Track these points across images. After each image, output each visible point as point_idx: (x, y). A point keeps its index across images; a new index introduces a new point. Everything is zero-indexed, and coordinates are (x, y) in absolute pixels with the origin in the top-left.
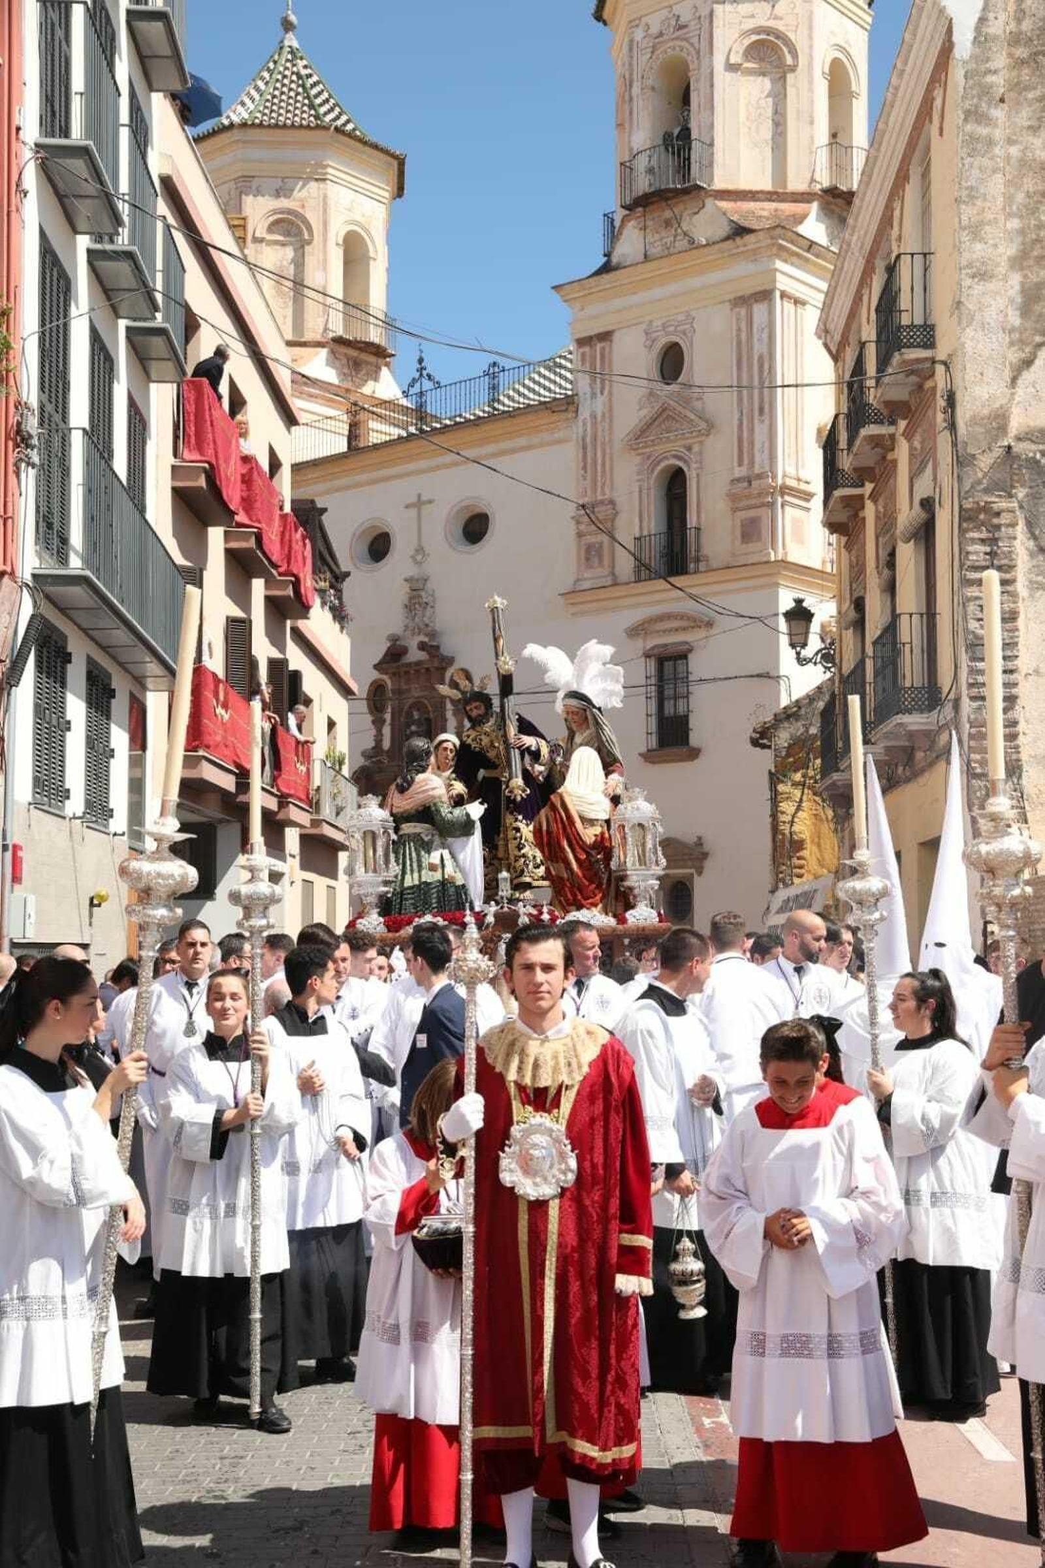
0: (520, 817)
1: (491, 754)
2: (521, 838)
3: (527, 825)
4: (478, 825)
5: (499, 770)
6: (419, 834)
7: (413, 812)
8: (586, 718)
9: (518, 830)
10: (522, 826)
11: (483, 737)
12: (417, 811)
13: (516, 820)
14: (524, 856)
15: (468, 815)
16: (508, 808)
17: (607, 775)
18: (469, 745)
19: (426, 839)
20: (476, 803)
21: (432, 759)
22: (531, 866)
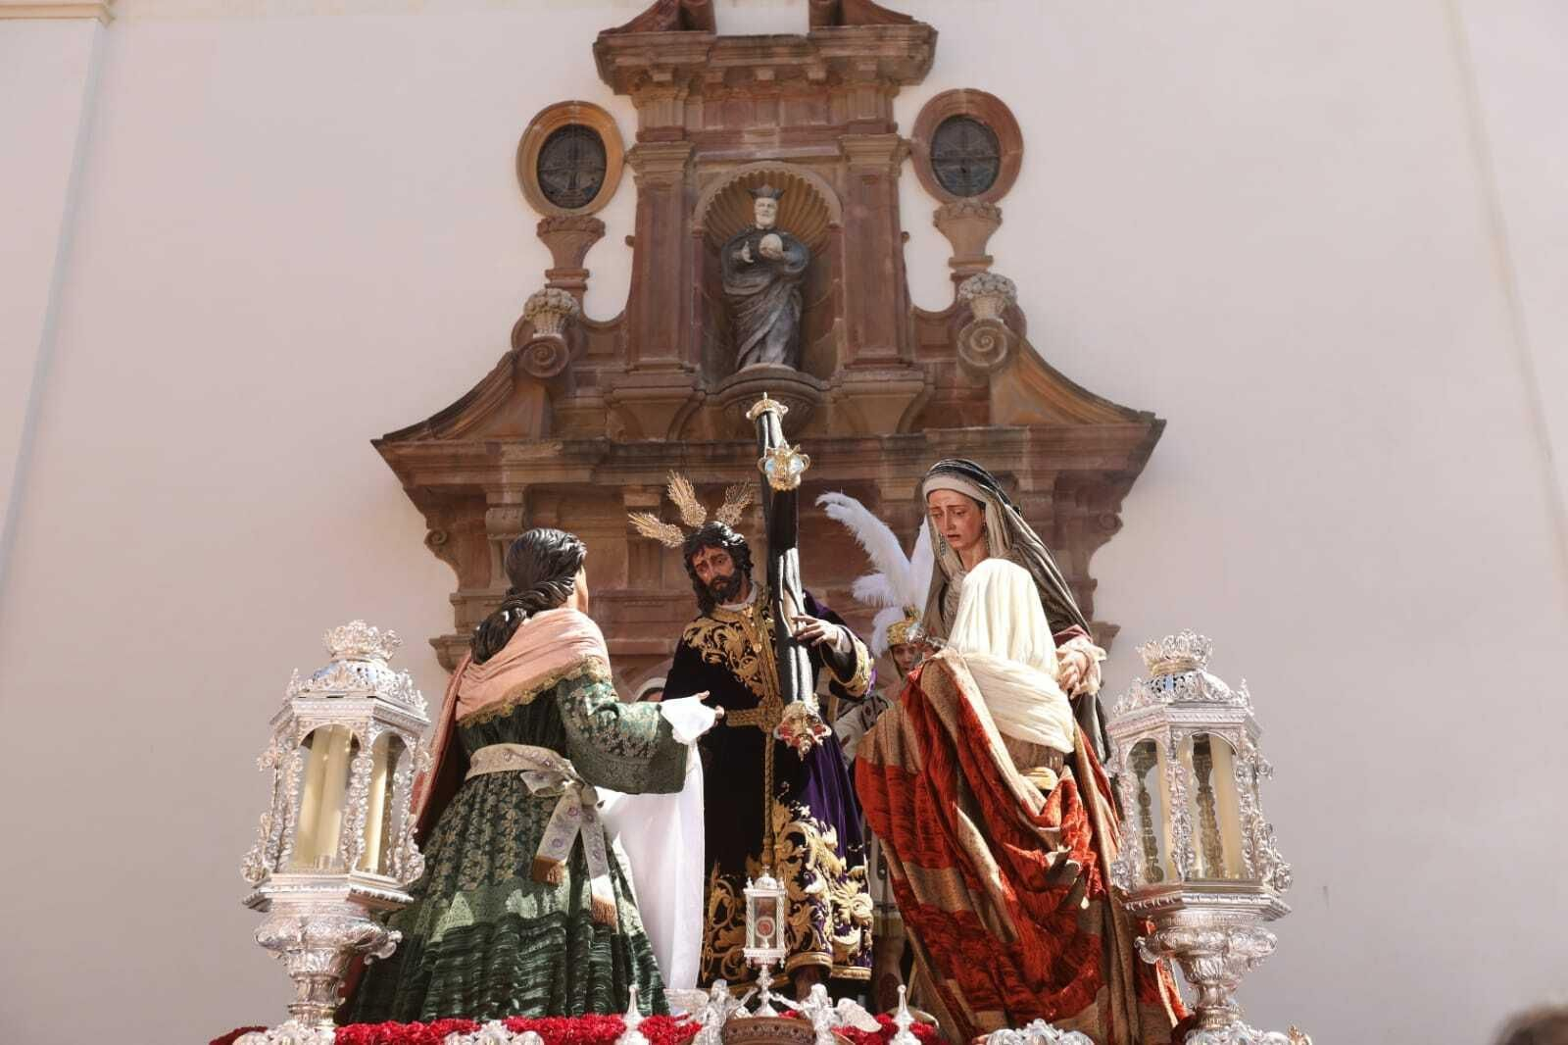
0: (805, 811)
1: (745, 671)
2: (806, 857)
3: (821, 831)
4: (694, 760)
5: (761, 709)
6: (517, 776)
7: (507, 709)
8: (984, 529)
9: (798, 838)
10: (809, 830)
11: (728, 632)
12: (520, 708)
13: (797, 816)
14: (812, 899)
15: (666, 727)
16: (777, 790)
17: (1059, 641)
18: (697, 650)
19: (533, 787)
20: (694, 701)
21: (580, 579)
22: (828, 926)
